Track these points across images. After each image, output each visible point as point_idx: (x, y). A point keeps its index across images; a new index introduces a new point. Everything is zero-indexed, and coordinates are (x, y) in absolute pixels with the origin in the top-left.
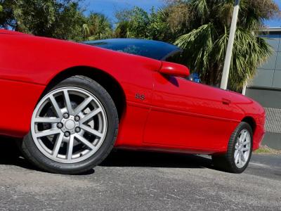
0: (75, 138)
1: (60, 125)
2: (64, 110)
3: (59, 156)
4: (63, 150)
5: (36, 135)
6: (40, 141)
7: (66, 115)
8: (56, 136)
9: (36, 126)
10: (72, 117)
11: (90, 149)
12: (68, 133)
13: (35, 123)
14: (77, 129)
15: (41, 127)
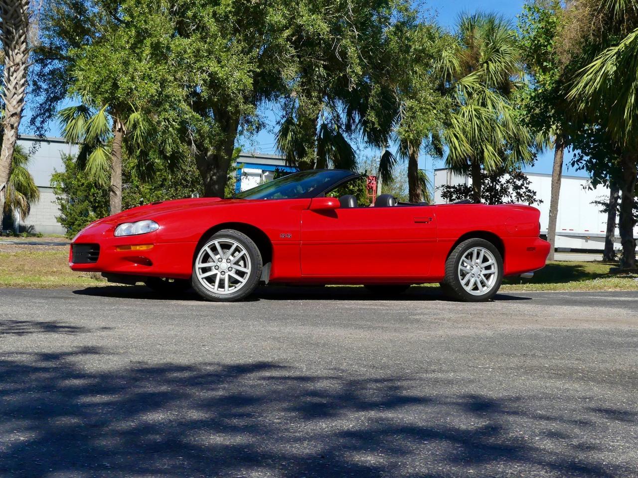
0: (229, 275)
1: (217, 267)
2: (218, 256)
3: (219, 289)
4: (221, 285)
5: (200, 276)
6: (205, 280)
7: (220, 260)
8: (215, 275)
9: (200, 270)
10: (224, 261)
11: (242, 282)
12: (223, 273)
13: (199, 268)
14: (230, 269)
15: (204, 270)
